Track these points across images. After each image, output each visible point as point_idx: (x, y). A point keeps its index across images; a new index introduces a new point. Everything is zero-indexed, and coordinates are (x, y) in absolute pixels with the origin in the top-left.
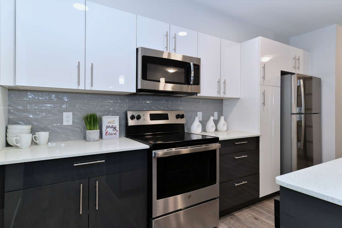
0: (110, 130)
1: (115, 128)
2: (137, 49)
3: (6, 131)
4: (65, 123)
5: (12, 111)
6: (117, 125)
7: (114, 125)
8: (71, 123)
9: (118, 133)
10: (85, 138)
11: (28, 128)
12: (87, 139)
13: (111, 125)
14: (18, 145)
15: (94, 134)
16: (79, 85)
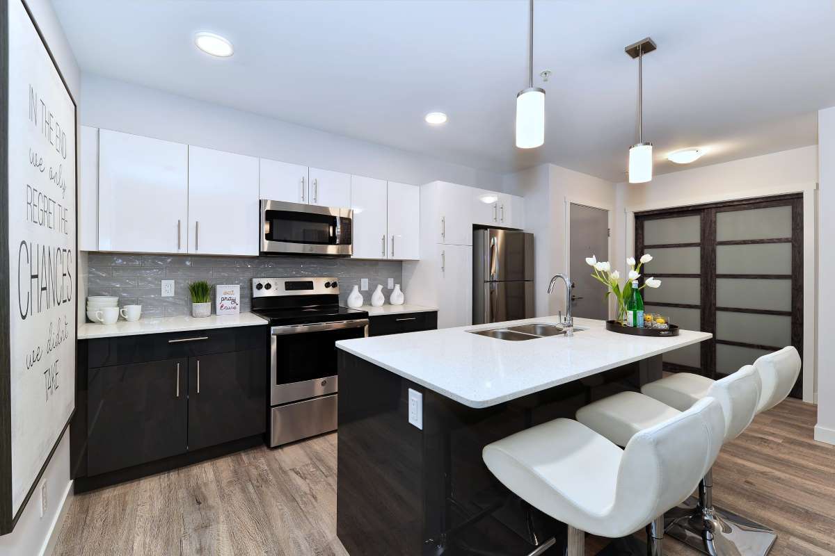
0: (227, 303)
1: (234, 301)
2: (260, 201)
3: (86, 304)
4: (164, 294)
5: (93, 279)
6: (237, 296)
7: (233, 297)
8: (172, 294)
9: (238, 307)
10: (191, 314)
11: (114, 300)
12: (194, 315)
13: (228, 296)
14: (102, 320)
15: (203, 308)
16: (179, 248)
